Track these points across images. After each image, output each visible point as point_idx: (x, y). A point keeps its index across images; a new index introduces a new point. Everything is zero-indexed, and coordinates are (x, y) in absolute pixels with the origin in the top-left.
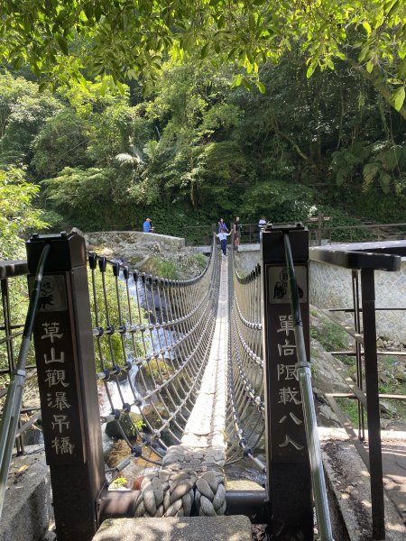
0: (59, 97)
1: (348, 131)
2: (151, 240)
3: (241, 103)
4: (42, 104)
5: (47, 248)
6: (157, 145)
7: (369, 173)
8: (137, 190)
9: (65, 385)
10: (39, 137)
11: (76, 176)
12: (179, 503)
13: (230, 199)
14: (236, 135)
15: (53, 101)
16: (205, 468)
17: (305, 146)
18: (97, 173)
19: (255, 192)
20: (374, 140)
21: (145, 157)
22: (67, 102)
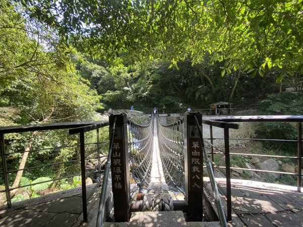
0: (107, 70)
1: (191, 82)
2: (133, 112)
3: (160, 73)
4: (102, 72)
5: (116, 118)
6: (136, 85)
7: (197, 95)
8: (129, 98)
9: (120, 164)
10: (100, 81)
11: (111, 93)
12: (158, 206)
13: (157, 101)
14: (159, 83)
15: (105, 71)
16: (162, 191)
17: (178, 86)
18: (118, 92)
19: (164, 99)
20: (199, 85)
21: (132, 88)
22: (109, 72)
